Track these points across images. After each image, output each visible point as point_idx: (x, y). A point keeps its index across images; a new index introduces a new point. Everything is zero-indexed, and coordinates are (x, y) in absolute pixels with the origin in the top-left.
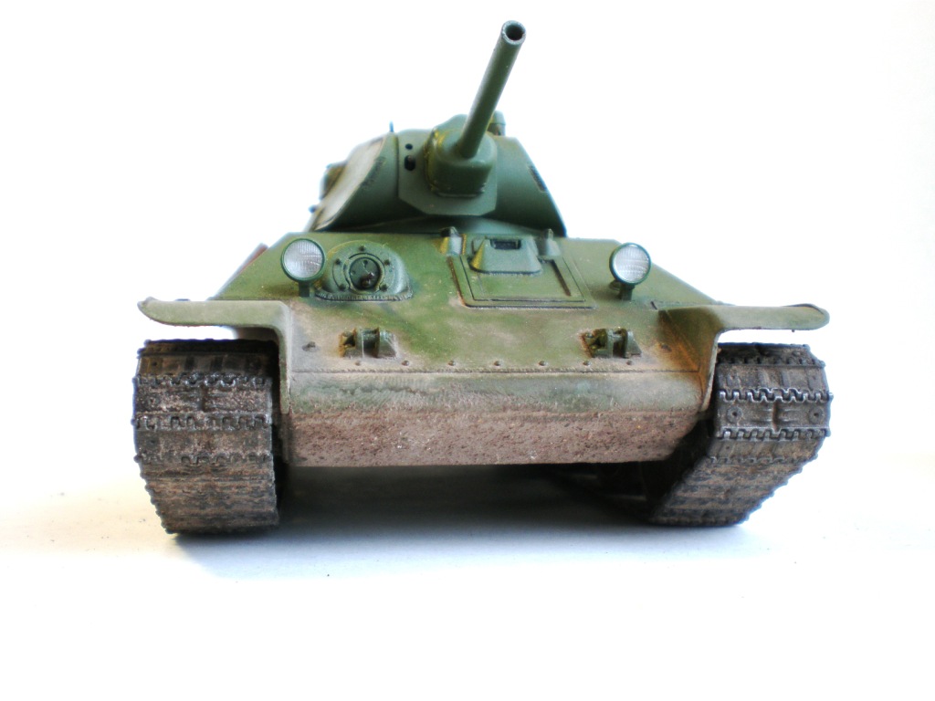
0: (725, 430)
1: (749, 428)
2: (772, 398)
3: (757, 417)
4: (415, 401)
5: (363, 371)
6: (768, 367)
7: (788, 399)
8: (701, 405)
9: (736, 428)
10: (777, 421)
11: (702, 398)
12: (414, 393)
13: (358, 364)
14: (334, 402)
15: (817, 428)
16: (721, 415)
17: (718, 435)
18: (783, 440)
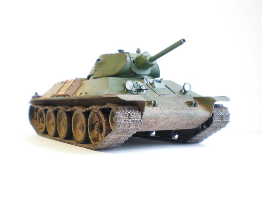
0: (214, 121)
1: (218, 121)
2: (222, 115)
3: (219, 119)
4: (165, 116)
5: (154, 110)
6: (220, 109)
7: (224, 115)
8: (210, 116)
9: (216, 121)
10: (222, 119)
11: (211, 115)
12: (165, 114)
13: (152, 108)
14: (151, 116)
15: (228, 121)
16: (214, 118)
17: (213, 122)
18: (223, 123)
